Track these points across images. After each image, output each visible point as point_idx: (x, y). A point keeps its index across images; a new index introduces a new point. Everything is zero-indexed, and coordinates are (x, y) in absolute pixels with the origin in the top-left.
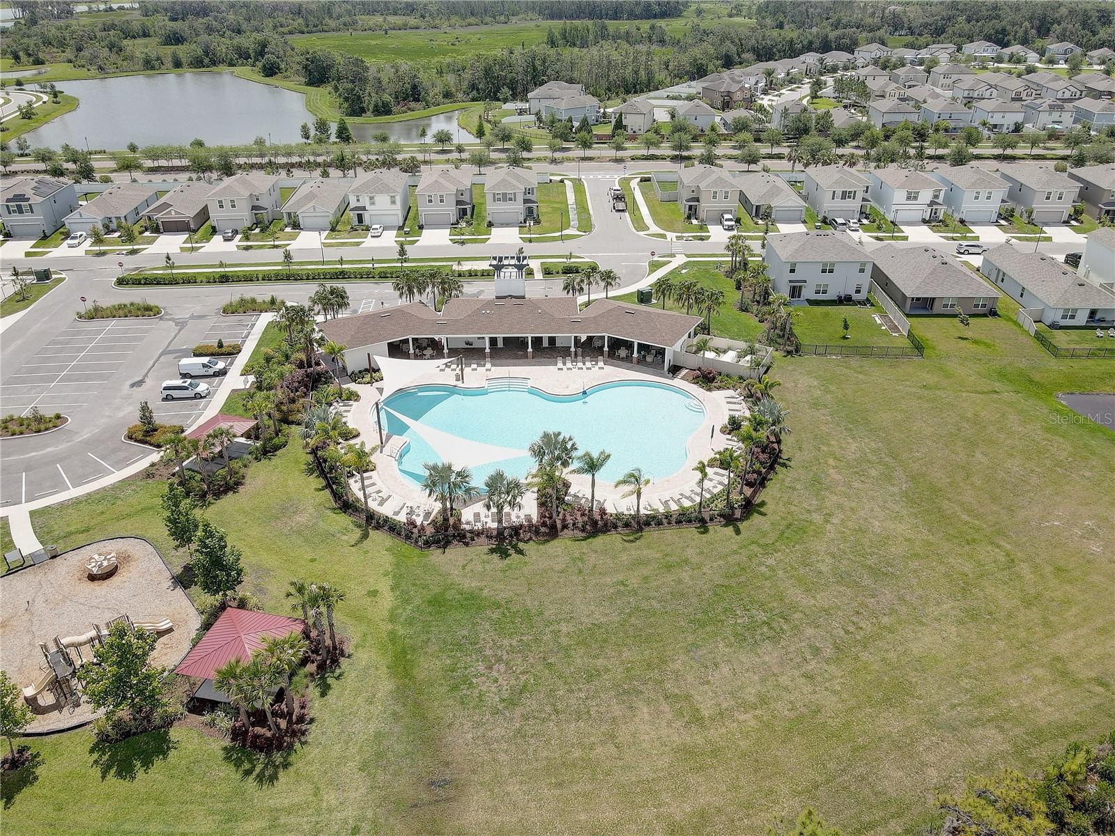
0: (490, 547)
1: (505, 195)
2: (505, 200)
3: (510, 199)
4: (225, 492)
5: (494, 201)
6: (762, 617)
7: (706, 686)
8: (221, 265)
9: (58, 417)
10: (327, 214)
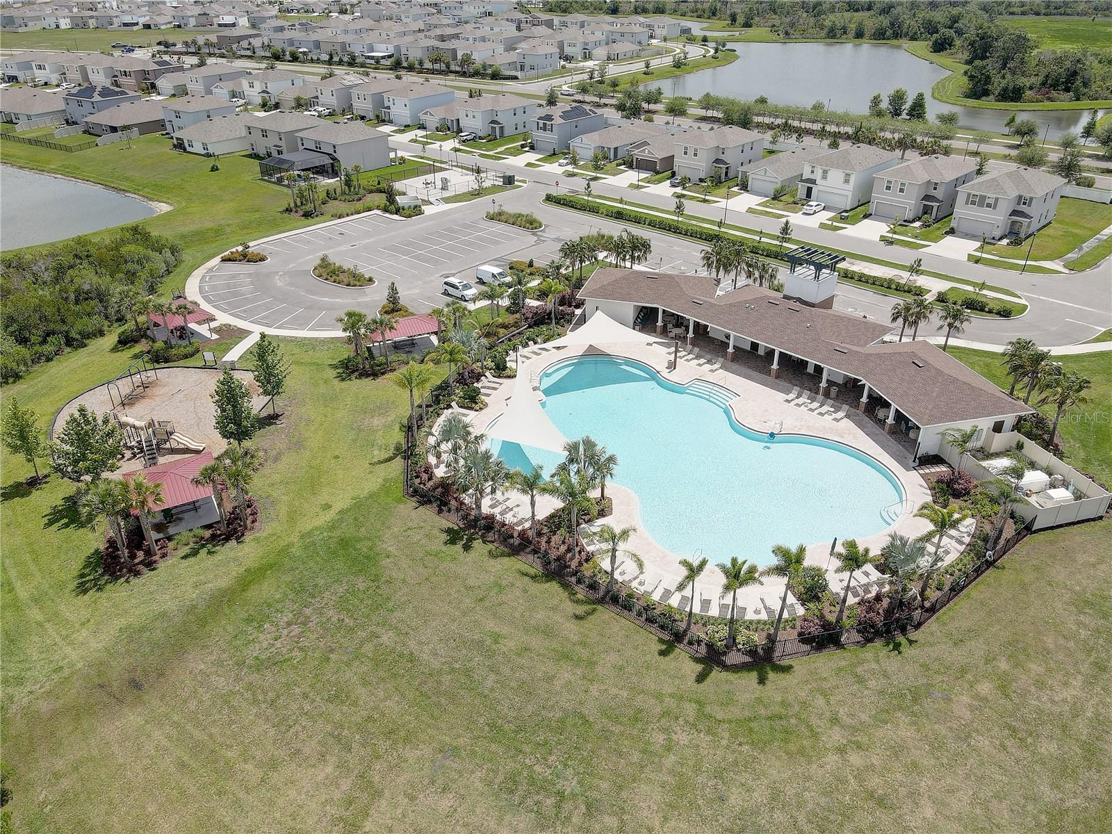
0: (451, 526)
1: (983, 198)
2: (981, 204)
3: (989, 206)
4: (368, 376)
5: (967, 203)
6: (570, 785)
7: (406, 800)
8: (621, 201)
9: (370, 280)
10: (776, 180)
